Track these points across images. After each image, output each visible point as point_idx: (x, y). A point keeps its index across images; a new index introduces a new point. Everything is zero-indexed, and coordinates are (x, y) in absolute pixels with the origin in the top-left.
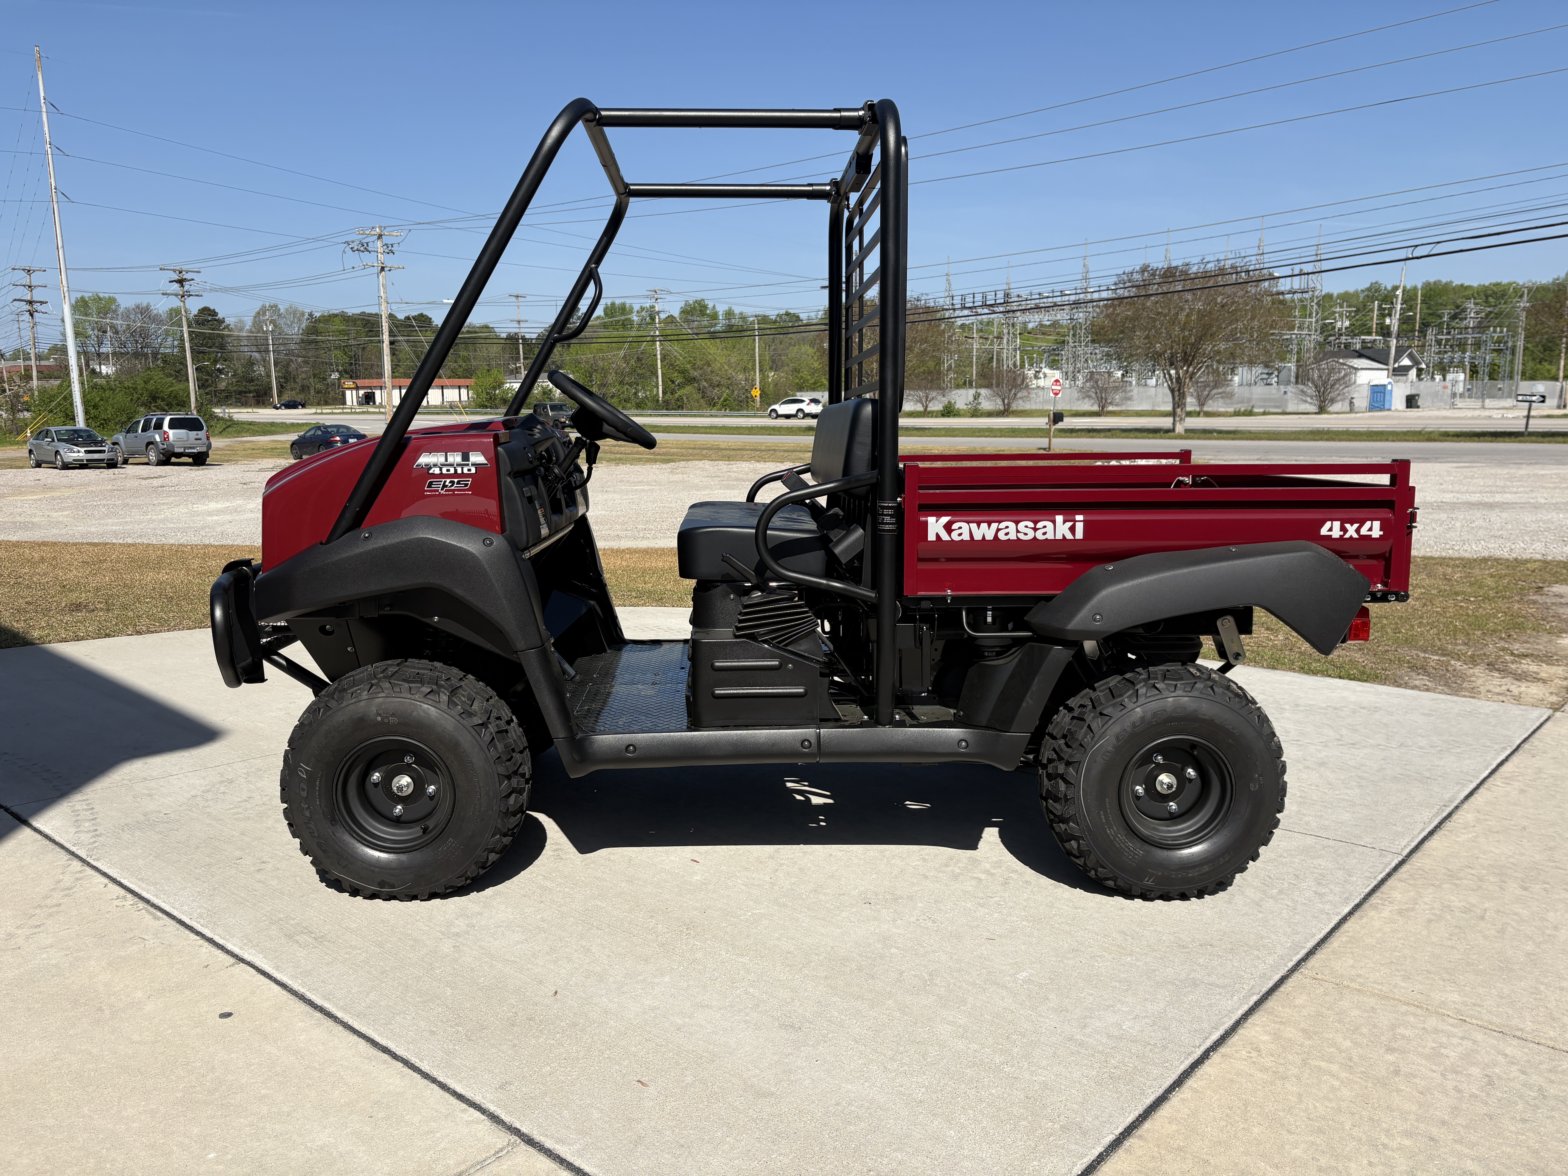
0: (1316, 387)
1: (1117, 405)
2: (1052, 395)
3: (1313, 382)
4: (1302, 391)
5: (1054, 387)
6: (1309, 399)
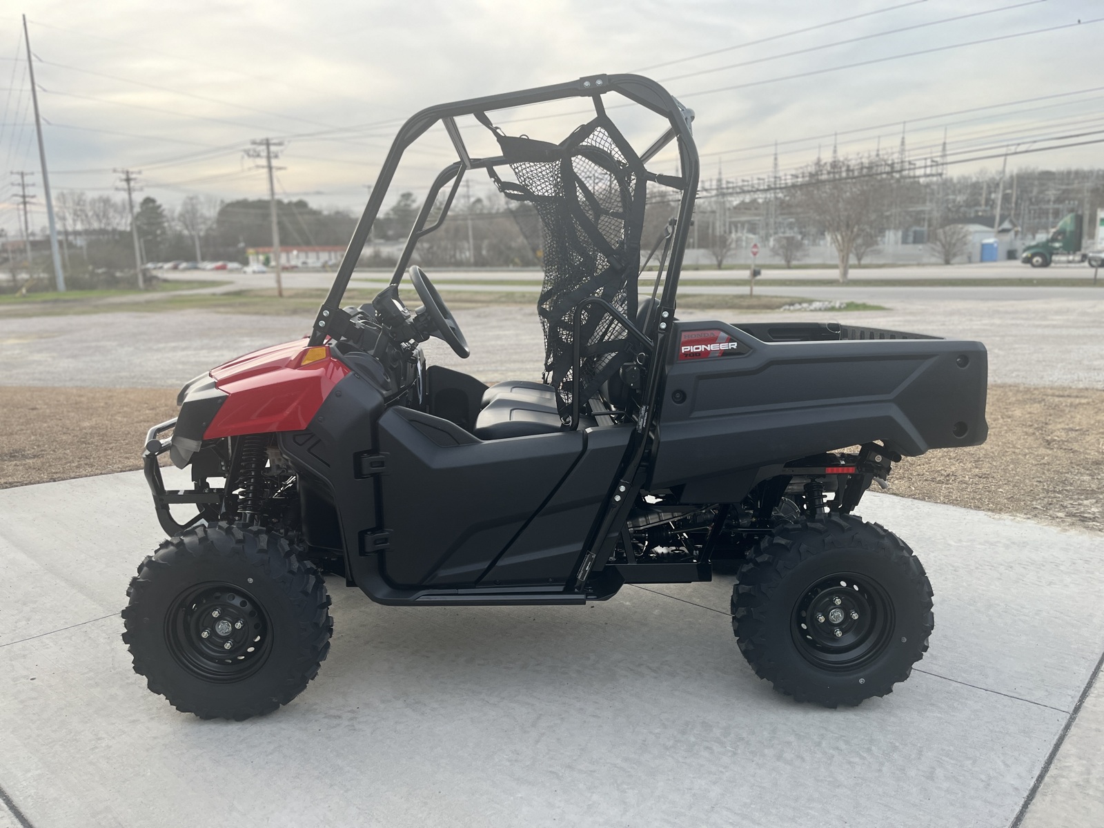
0: (943, 245)
1: (798, 260)
3: (940, 242)
4: (933, 248)
6: (937, 254)
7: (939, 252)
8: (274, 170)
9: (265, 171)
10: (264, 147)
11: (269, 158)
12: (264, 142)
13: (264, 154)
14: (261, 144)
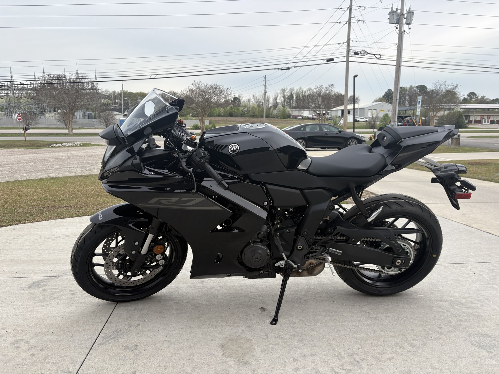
0: (104, 120)
1: (33, 125)
2: (18, 120)
3: (103, 118)
4: (100, 121)
5: (18, 117)
6: (102, 124)
7: (103, 123)
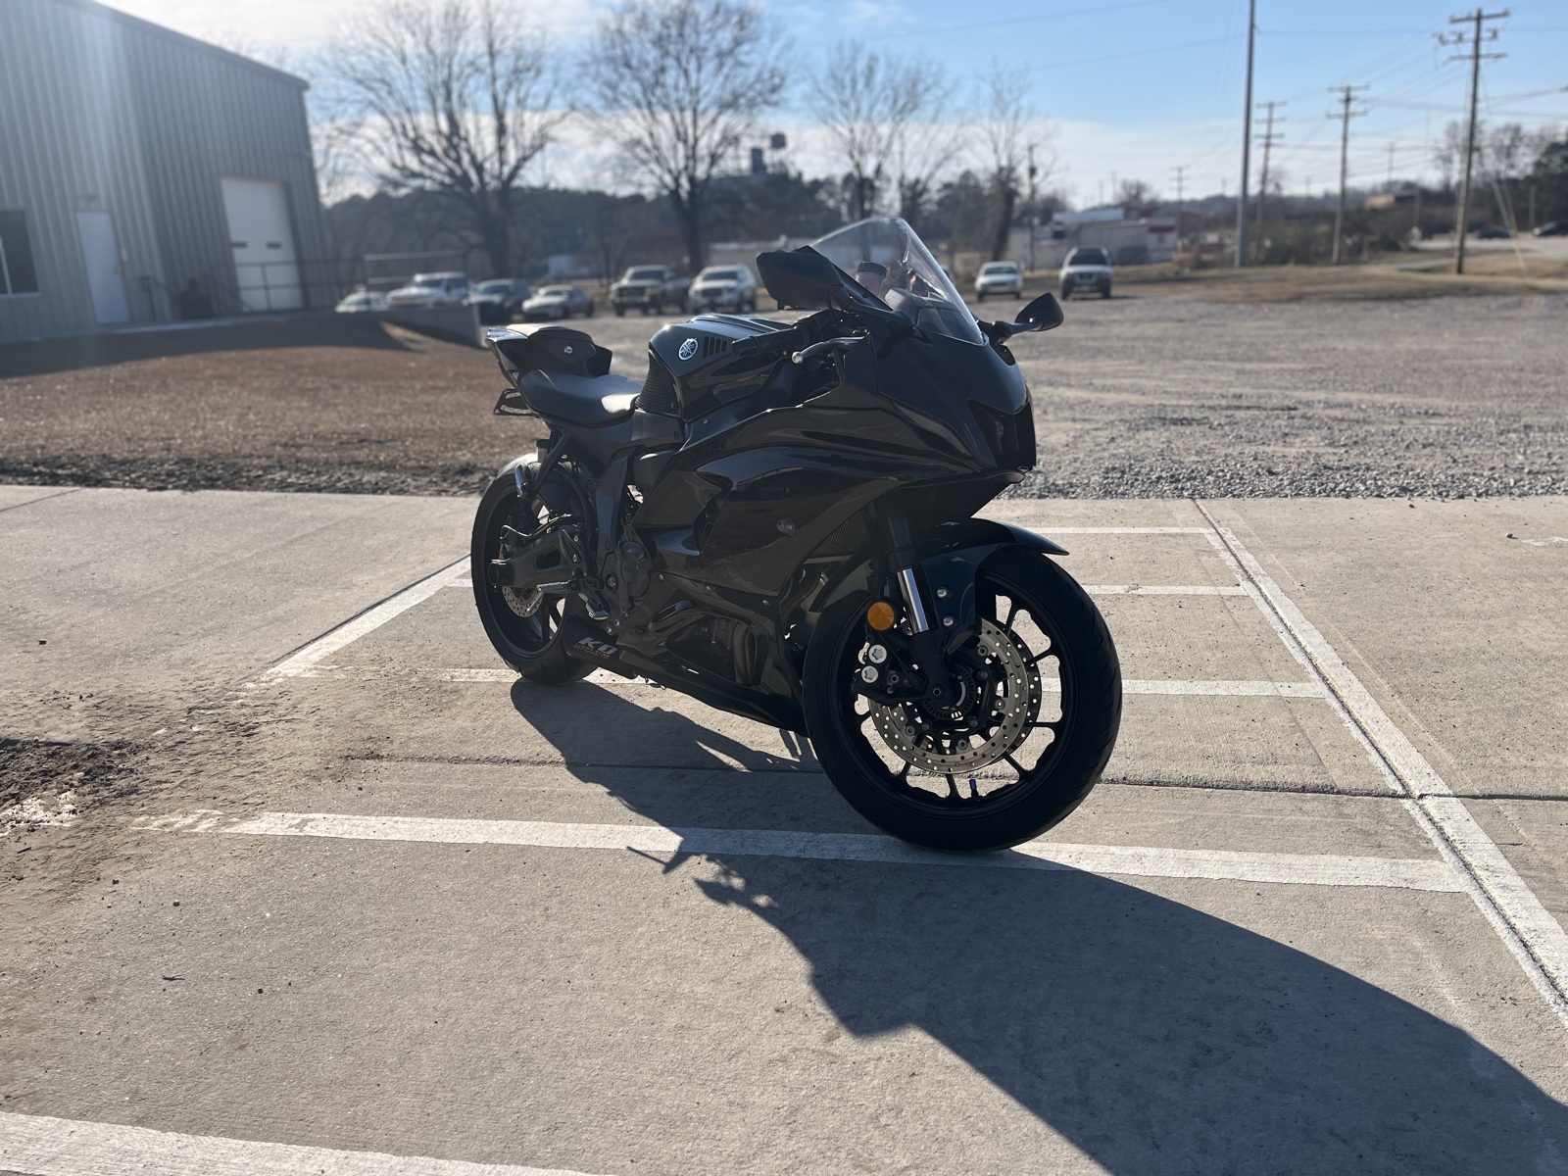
8: (1482, 62)
9: (1469, 65)
10: (1473, 25)
11: (1477, 42)
12: (1474, 14)
13: (1472, 35)
14: (1468, 19)
